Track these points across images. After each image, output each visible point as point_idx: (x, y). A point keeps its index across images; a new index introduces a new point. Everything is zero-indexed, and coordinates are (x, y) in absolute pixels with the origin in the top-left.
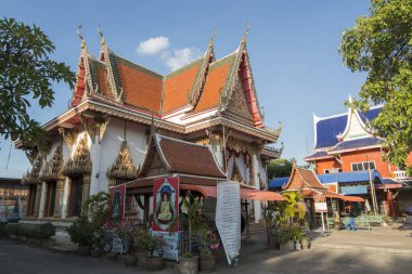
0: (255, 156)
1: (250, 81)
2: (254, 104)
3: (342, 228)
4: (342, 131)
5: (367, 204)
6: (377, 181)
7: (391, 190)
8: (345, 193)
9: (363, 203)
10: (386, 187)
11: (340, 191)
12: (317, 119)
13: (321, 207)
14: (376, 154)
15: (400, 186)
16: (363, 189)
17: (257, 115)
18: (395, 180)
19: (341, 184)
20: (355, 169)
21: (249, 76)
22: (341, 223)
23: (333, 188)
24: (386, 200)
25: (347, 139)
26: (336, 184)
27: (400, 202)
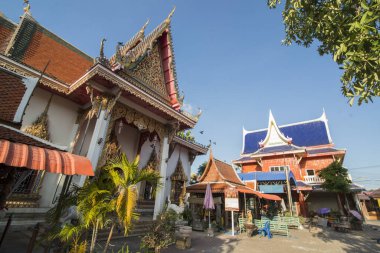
0: (166, 140)
1: (170, 60)
2: (172, 84)
3: (255, 233)
4: (263, 139)
5: (283, 204)
6: (292, 182)
7: (303, 192)
8: (263, 192)
9: (279, 202)
10: (299, 189)
11: (258, 189)
12: (245, 132)
13: (232, 204)
14: (290, 159)
15: (311, 189)
16: (279, 189)
17: (175, 97)
18: (306, 182)
19: (260, 183)
20: (272, 169)
21: (169, 54)
22: (254, 226)
23: (251, 185)
24: (298, 201)
25: (267, 146)
26: (255, 181)
27: (309, 203)
